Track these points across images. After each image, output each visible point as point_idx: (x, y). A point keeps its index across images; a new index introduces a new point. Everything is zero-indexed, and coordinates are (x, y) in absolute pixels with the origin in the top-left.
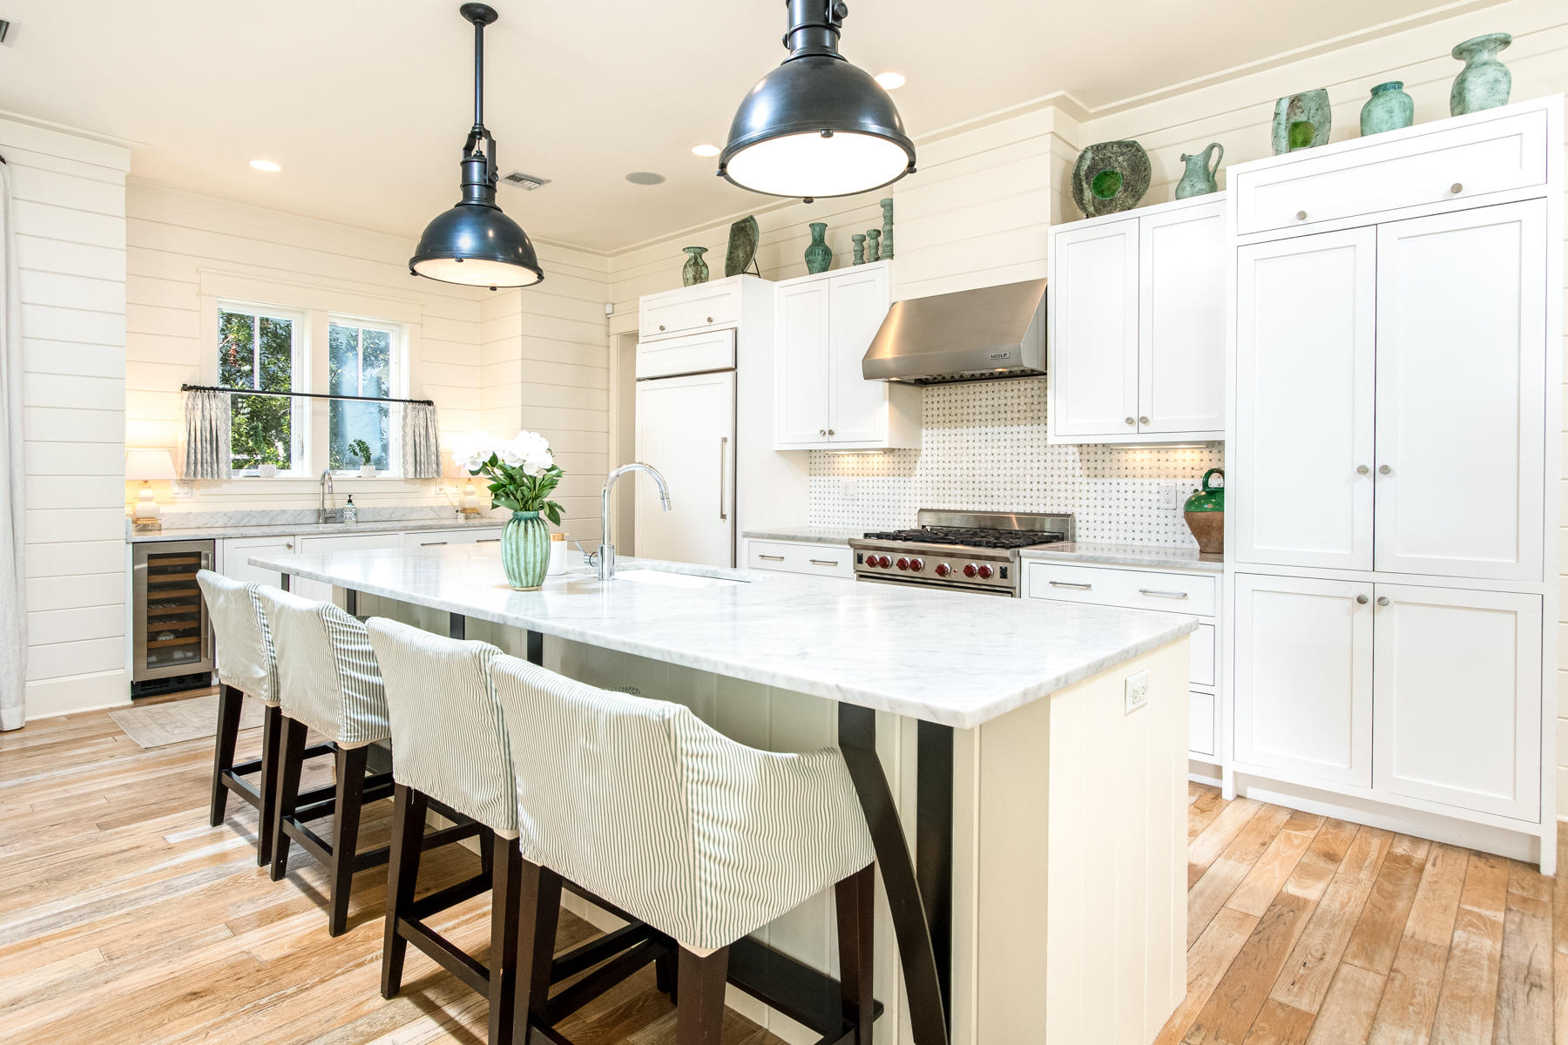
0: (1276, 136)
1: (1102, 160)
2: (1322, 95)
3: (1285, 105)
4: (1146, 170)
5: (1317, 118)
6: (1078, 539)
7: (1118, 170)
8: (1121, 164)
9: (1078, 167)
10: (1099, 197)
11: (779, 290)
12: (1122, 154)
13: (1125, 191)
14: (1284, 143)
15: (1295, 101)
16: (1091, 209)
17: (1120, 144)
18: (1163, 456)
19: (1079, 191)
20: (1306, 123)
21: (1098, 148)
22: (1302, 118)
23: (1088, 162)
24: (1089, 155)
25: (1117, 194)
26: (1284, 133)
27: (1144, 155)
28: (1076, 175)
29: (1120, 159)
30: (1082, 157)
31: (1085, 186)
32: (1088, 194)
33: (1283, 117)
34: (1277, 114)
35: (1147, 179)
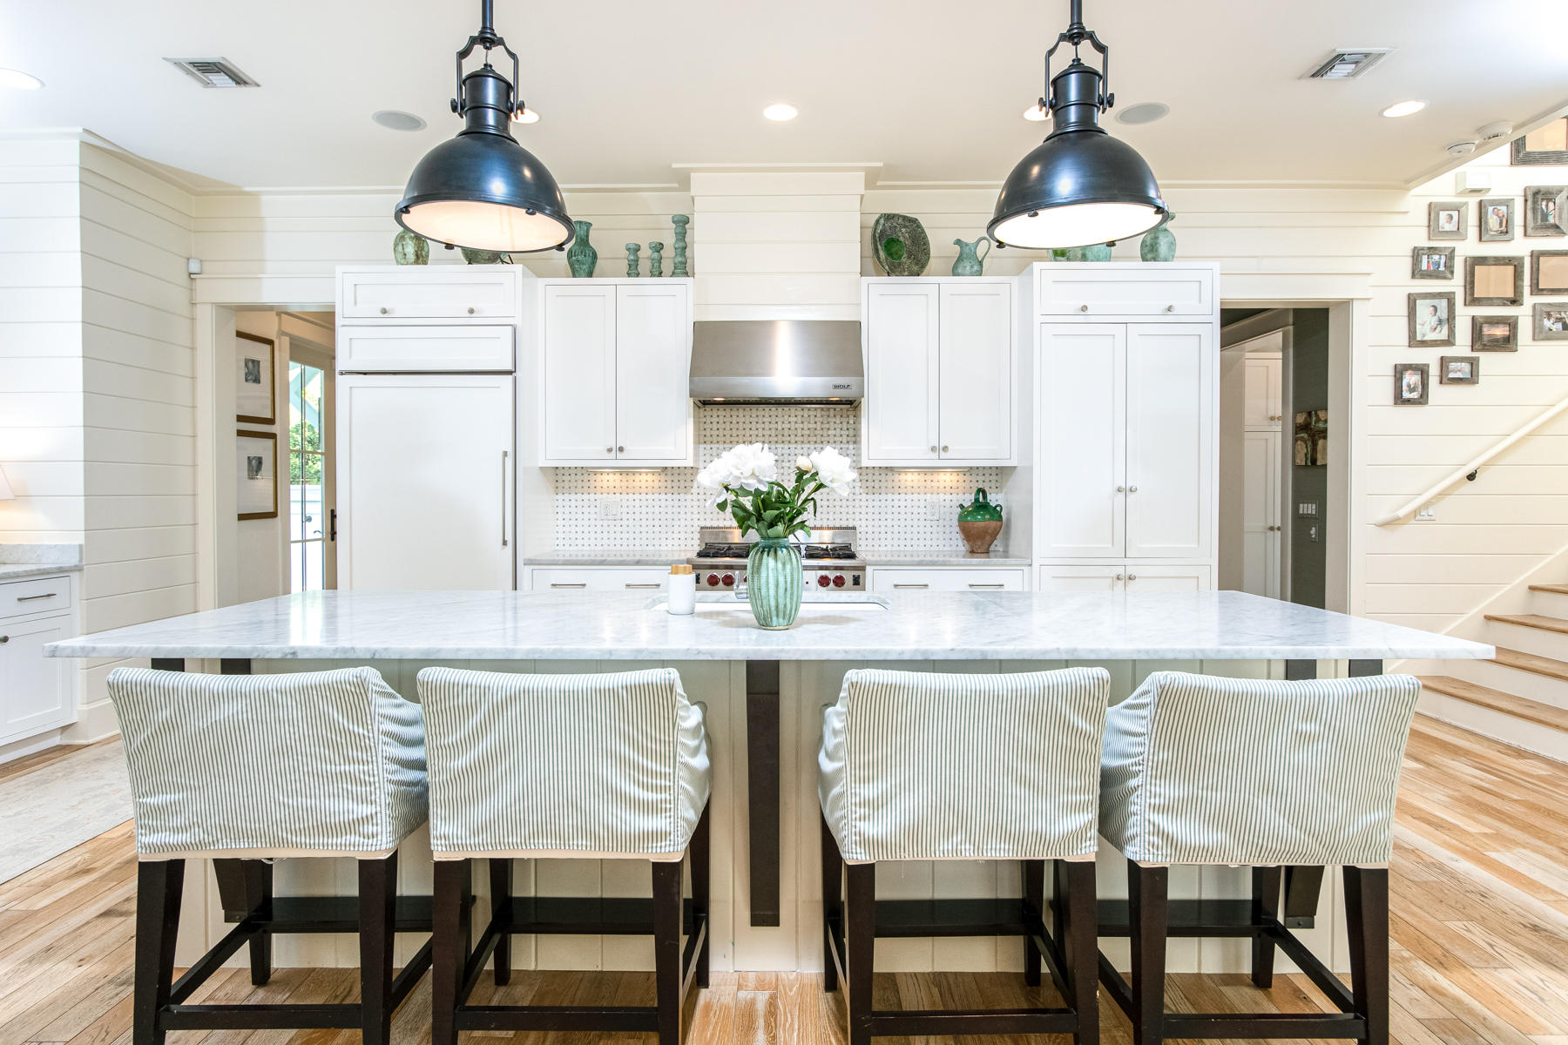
1: (891, 228)
4: (925, 244)
6: (858, 548)
7: (901, 239)
8: (903, 235)
9: (875, 230)
10: (890, 259)
11: (543, 287)
12: (905, 227)
13: (910, 258)
16: (885, 267)
17: (905, 218)
19: (876, 249)
21: (887, 218)
23: (881, 227)
24: (882, 221)
25: (903, 260)
27: (923, 232)
28: (874, 236)
29: (904, 230)
30: (877, 222)
31: (879, 247)
35: (927, 253)
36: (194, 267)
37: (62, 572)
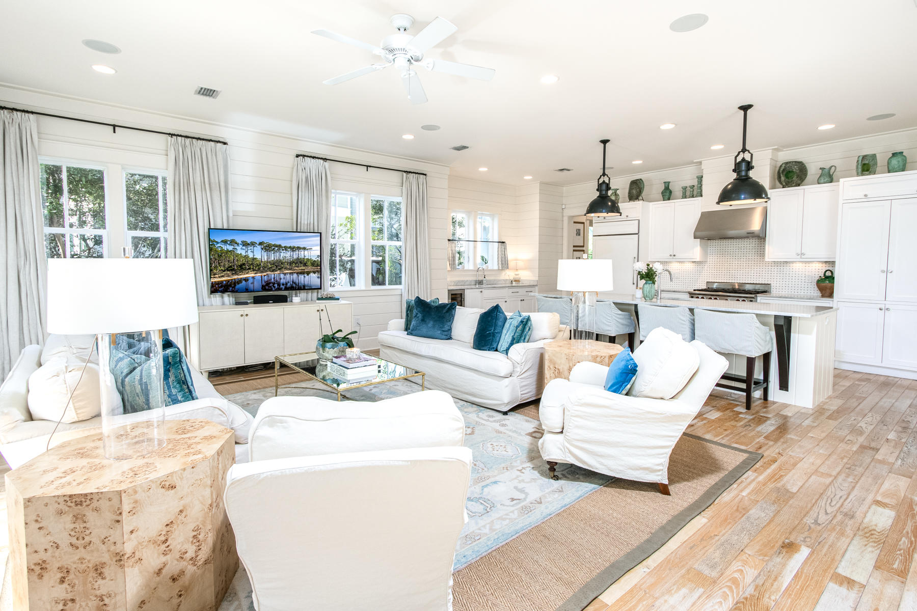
0: (857, 168)
1: (789, 167)
2: (874, 156)
3: (861, 158)
4: (805, 172)
5: (872, 163)
6: (772, 292)
7: (794, 170)
8: (796, 169)
9: (779, 169)
10: (787, 180)
11: (652, 205)
12: (796, 165)
13: (797, 178)
14: (860, 170)
15: (864, 157)
16: (784, 184)
17: (796, 162)
18: (807, 265)
19: (779, 178)
20: (868, 164)
21: (787, 163)
22: (867, 162)
23: (783, 168)
24: (784, 165)
25: (794, 179)
26: (860, 167)
27: (805, 166)
28: (779, 172)
29: (795, 167)
30: (781, 166)
31: (782, 175)
32: (783, 178)
33: (860, 162)
34: (858, 161)
35: (806, 175)
36: (564, 207)
37: (534, 286)
